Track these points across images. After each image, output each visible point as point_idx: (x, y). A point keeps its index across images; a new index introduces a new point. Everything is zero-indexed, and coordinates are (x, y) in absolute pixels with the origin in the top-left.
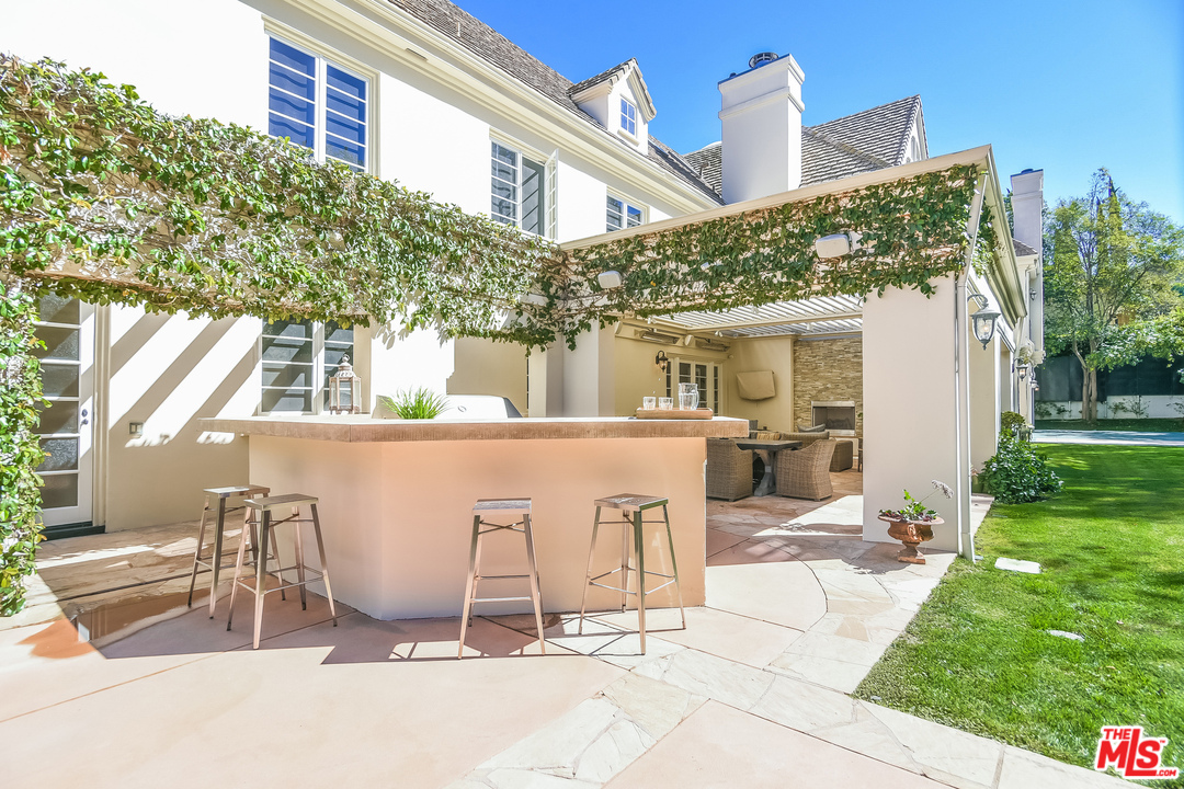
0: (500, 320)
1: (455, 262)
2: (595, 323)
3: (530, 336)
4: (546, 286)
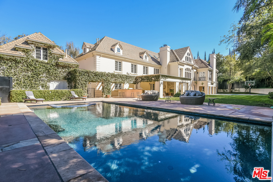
0: (132, 82)
1: (129, 79)
2: (139, 82)
3: (134, 83)
4: (136, 79)
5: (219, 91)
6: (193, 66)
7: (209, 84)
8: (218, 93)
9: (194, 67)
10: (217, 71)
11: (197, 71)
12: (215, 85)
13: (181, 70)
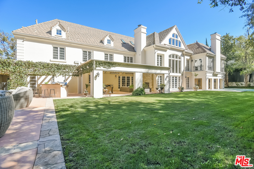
0: (71, 74)
5: (230, 84)
6: (184, 51)
7: (210, 76)
8: (228, 87)
9: (185, 53)
10: (224, 57)
11: (191, 58)
12: (220, 77)
13: (161, 56)
